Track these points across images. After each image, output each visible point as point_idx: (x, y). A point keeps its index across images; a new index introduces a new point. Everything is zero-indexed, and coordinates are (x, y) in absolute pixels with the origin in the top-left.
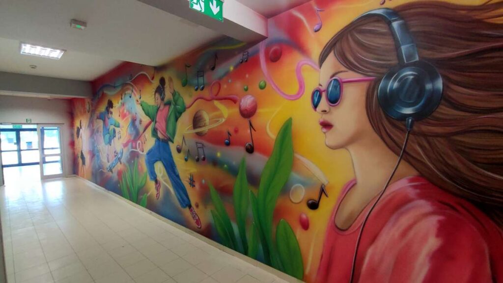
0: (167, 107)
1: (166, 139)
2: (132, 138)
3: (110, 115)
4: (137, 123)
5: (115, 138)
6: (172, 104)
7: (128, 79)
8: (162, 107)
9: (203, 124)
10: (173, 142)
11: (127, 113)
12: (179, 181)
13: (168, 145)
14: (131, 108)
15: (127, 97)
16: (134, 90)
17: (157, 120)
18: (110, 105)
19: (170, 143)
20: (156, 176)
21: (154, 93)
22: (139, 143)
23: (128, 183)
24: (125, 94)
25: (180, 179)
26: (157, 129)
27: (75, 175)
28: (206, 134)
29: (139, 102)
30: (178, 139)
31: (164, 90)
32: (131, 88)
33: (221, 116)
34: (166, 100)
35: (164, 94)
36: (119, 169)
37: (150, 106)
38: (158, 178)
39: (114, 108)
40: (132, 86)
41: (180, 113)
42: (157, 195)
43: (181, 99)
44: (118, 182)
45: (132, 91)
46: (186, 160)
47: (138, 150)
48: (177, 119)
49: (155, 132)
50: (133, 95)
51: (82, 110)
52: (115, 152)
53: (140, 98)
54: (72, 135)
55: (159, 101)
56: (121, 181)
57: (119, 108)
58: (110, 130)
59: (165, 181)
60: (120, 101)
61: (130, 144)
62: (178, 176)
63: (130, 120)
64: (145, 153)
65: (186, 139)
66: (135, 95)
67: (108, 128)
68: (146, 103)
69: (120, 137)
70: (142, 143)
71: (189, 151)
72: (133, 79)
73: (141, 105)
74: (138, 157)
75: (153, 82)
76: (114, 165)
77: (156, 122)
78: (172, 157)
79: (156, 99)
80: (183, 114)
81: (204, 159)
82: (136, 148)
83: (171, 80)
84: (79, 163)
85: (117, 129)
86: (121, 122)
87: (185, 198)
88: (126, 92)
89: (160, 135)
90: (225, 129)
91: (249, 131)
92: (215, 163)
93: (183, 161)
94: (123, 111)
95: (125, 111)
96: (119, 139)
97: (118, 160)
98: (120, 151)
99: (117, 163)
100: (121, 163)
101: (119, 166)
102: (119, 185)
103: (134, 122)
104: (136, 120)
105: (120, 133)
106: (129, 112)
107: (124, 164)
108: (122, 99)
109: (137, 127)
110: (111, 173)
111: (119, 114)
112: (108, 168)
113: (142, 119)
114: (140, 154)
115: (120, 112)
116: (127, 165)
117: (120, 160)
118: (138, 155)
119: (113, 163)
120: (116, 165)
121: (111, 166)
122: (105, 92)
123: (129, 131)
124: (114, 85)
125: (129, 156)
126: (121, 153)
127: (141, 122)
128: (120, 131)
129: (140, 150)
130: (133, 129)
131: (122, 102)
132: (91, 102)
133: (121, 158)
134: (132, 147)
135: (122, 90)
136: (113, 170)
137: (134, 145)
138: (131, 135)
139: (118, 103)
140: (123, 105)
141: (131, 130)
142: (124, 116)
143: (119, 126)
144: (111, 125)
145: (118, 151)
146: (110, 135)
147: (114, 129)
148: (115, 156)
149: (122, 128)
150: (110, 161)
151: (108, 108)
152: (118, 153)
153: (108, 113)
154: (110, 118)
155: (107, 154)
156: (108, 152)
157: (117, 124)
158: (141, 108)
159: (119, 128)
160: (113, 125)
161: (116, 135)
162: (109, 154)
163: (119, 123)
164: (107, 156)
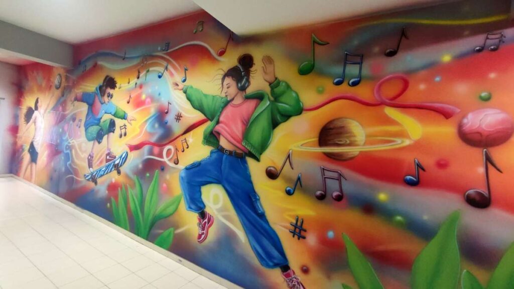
0: (251, 104)
1: (239, 151)
2: (153, 139)
3: (106, 98)
4: (170, 118)
5: (111, 134)
6: (266, 98)
7: (159, 49)
8: (238, 101)
9: (348, 142)
10: (258, 160)
11: (149, 100)
12: (264, 225)
13: (245, 162)
14: (159, 94)
15: (152, 76)
16: (170, 67)
17: (221, 119)
18: (110, 83)
19: (250, 162)
20: (205, 206)
21: (221, 77)
22: (169, 150)
23: (132, 206)
24: (148, 71)
25: (267, 222)
26: (219, 134)
27: (12, 175)
28: (352, 158)
29: (181, 85)
30: (272, 157)
31: (248, 74)
32: (165, 64)
33: (402, 134)
34: (250, 90)
35: (248, 81)
36: (114, 181)
37: (206, 96)
38: (208, 210)
39: (117, 89)
40: (168, 61)
41: (287, 117)
42: (200, 236)
43: (294, 95)
44: (108, 200)
45: (166, 68)
46: (289, 193)
47: (165, 159)
48: (275, 124)
49: (212, 138)
50: (166, 74)
51: (44, 84)
52: (108, 154)
53: (184, 81)
54: (16, 117)
55: (233, 90)
56: (113, 199)
57: (130, 91)
58: (102, 120)
59: (227, 217)
60: (134, 81)
61: (146, 148)
62: (262, 216)
63: (153, 111)
64: (182, 166)
65: (294, 159)
66: (172, 75)
67: (99, 116)
68: (197, 90)
69: (125, 135)
70: (177, 150)
71: (299, 179)
72: (169, 51)
73: (185, 92)
74: (163, 169)
75: (221, 59)
76: (102, 173)
77: (218, 122)
78: (251, 182)
79: (225, 86)
80: (293, 120)
81: (339, 198)
82: (161, 155)
83: (268, 60)
84: (22, 159)
85: (119, 122)
86: (131, 112)
87: (275, 253)
88: (151, 69)
89: (223, 143)
90: (410, 159)
91: (481, 170)
92: (369, 208)
93: (282, 194)
94: (139, 96)
95: (144, 97)
96: (121, 136)
97: (112, 168)
98: (120, 155)
99: (111, 171)
100: (119, 173)
101: (114, 177)
102: (108, 205)
103: (161, 115)
104: (167, 113)
105: (126, 128)
106: (153, 99)
107: (127, 176)
108: (138, 78)
109: (169, 123)
110: (92, 184)
111: (128, 98)
112: (88, 176)
113: (183, 114)
114: (168, 166)
115: (130, 96)
116: (135, 178)
117: (117, 167)
118: (163, 167)
119: (100, 170)
120: (107, 173)
121: (94, 174)
122: (100, 63)
123: (147, 127)
124: (123, 56)
125: (140, 166)
126: (123, 159)
127: (179, 117)
128: (125, 125)
129: (170, 160)
130: (157, 125)
131: (139, 82)
132: (65, 74)
133: (121, 166)
134: (151, 153)
135: (142, 64)
136: (99, 180)
137: (156, 150)
138: (151, 134)
139: (129, 83)
140: (141, 87)
141: (153, 126)
142: (139, 103)
143: (124, 117)
144: (106, 113)
145: (115, 154)
146: (100, 128)
147: (111, 120)
148: (107, 161)
149: (131, 120)
150: (93, 167)
151: (104, 88)
152: (115, 157)
153: (101, 95)
154: (105, 102)
155: (90, 155)
156: (92, 152)
157: (121, 114)
158: (183, 96)
159: (124, 120)
160: (110, 113)
161: (114, 130)
162: (94, 156)
163: (125, 112)
164: (89, 158)
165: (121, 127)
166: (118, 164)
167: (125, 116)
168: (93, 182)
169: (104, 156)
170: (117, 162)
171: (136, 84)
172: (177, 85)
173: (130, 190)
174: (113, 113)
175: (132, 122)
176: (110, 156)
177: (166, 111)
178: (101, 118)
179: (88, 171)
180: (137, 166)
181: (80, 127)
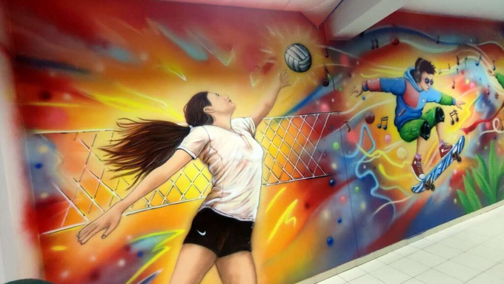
2: (484, 117)
3: (423, 84)
4: (491, 97)
5: (441, 124)
7: (471, 40)
11: (472, 84)
14: (480, 79)
15: (471, 64)
16: (483, 58)
18: (425, 67)
22: (496, 122)
24: (466, 59)
29: (494, 72)
32: (479, 54)
36: (455, 172)
39: (436, 74)
40: (480, 52)
44: (454, 195)
45: (480, 58)
47: (495, 130)
50: (481, 63)
52: (443, 147)
53: (494, 69)
56: (459, 191)
57: (453, 77)
58: (424, 112)
60: (454, 67)
61: (480, 126)
63: (478, 94)
66: (485, 64)
67: (419, 107)
69: (457, 120)
70: (501, 120)
72: (479, 44)
73: (497, 77)
74: (496, 138)
76: (438, 171)
82: (492, 128)
85: (447, 110)
86: (458, 97)
88: (469, 57)
94: (463, 81)
95: (467, 82)
96: (453, 123)
97: (450, 159)
98: (456, 142)
99: (450, 164)
100: (459, 160)
101: (455, 167)
102: (455, 201)
103: (485, 96)
104: (489, 94)
105: (456, 114)
106: (476, 83)
107: (469, 159)
108: (458, 64)
109: (492, 102)
110: (428, 193)
111: (452, 84)
112: (418, 187)
113: (499, 93)
114: (498, 133)
115: (454, 82)
116: (476, 157)
117: (456, 157)
118: (495, 136)
119: (436, 169)
120: (445, 168)
121: (428, 179)
122: (403, 40)
123: (476, 108)
124: (437, 39)
125: (479, 144)
126: (461, 144)
127: (497, 96)
128: (455, 111)
129: (498, 129)
130: (484, 105)
131: (460, 67)
132: (323, 47)
133: (460, 152)
134: (484, 129)
135: (459, 52)
136: (436, 183)
137: (488, 124)
138: (480, 113)
139: (450, 68)
140: (463, 72)
141: (481, 106)
142: (464, 88)
143: (452, 103)
144: (427, 102)
145: (450, 144)
146: (423, 121)
147: (437, 108)
148: (442, 155)
149: (460, 105)
150: (424, 171)
151: (419, 73)
152: (451, 147)
153: (416, 82)
154: (423, 90)
155: (415, 159)
156: (417, 153)
157: (448, 100)
158: (496, 80)
159: (452, 106)
160: (434, 101)
161: (444, 118)
162: (422, 157)
163: (452, 98)
164: (415, 163)
165: (450, 114)
166: (456, 153)
167: (452, 101)
168: (428, 189)
169: (437, 151)
170: (454, 152)
171: (457, 70)
172: (491, 72)
173: (474, 171)
174: (438, 100)
175: (462, 106)
176: (445, 148)
177: (488, 92)
178: (422, 109)
179: (416, 181)
180: (476, 145)
181: (385, 128)
